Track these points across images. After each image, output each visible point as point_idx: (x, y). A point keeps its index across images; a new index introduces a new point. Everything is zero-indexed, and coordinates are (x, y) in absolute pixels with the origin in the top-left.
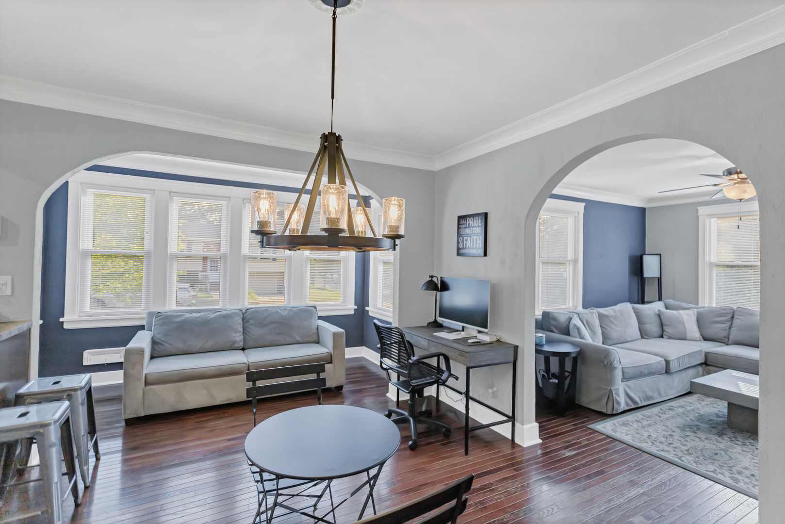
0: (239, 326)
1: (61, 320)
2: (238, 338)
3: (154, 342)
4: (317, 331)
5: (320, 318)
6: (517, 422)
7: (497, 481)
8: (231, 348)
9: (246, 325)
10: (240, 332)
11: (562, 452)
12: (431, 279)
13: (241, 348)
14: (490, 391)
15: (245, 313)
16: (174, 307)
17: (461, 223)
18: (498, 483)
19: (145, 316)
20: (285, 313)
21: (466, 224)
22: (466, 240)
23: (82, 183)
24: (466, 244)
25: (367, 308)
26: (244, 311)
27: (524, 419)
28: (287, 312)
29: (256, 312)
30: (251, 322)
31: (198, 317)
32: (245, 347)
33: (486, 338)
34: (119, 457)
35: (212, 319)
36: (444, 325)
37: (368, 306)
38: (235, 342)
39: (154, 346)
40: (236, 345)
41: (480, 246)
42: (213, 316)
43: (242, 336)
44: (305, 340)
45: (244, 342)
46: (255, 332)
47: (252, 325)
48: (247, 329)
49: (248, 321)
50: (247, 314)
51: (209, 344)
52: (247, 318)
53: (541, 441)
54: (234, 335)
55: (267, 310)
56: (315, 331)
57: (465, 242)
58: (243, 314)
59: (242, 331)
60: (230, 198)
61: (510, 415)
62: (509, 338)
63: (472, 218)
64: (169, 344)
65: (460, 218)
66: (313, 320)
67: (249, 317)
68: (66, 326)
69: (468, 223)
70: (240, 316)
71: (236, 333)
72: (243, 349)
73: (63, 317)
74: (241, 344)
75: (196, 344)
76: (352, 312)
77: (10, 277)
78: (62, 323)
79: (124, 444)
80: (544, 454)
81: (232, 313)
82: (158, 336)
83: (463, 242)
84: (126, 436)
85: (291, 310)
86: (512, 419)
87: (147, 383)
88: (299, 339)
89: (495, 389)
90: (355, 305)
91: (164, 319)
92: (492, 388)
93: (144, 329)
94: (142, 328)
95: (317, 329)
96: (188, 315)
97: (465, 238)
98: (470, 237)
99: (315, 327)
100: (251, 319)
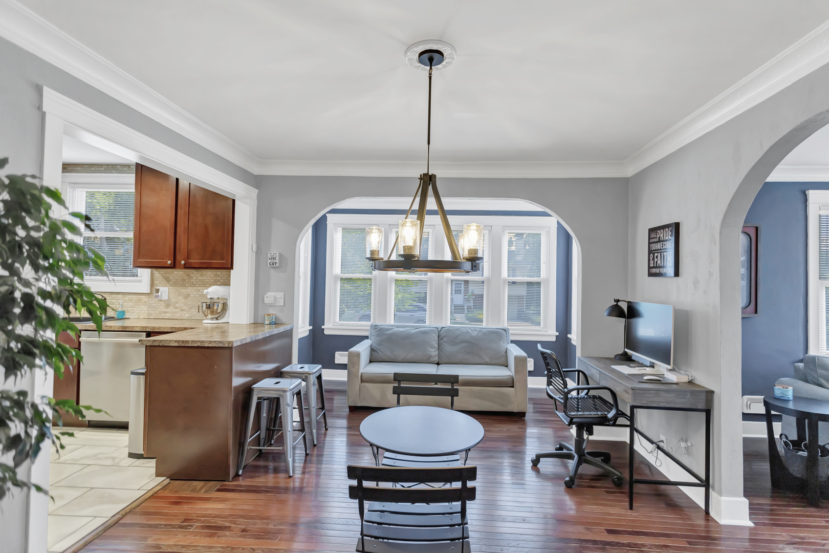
0: (435, 342)
1: (323, 327)
2: (434, 352)
3: (372, 350)
4: (505, 354)
5: (512, 342)
6: (713, 489)
7: (655, 545)
8: (427, 361)
9: (441, 341)
10: (435, 347)
11: (781, 546)
12: (616, 303)
13: (436, 362)
14: (683, 445)
15: (441, 331)
16: (392, 322)
17: (652, 236)
18: (653, 547)
19: (369, 328)
20: (475, 334)
21: (657, 238)
22: (657, 257)
23: (334, 224)
24: (657, 262)
25: (569, 336)
26: (439, 329)
27: (722, 488)
28: (476, 333)
29: (449, 330)
30: (445, 339)
31: (403, 331)
32: (440, 362)
33: (672, 377)
34: (345, 431)
35: (413, 334)
36: (633, 358)
37: (571, 334)
38: (431, 356)
39: (373, 353)
40: (432, 360)
41: (670, 265)
42: (414, 331)
43: (437, 352)
44: (494, 362)
45: (439, 357)
46: (449, 349)
47: (445, 342)
48: (442, 346)
49: (442, 339)
50: (442, 332)
51: (411, 355)
52: (442, 336)
53: (751, 524)
54: (431, 350)
55: (459, 329)
56: (503, 353)
57: (656, 260)
58: (439, 332)
59: (437, 347)
60: (434, 225)
61: (703, 477)
62: (705, 381)
63: (662, 230)
64: (382, 352)
65: (652, 231)
66: (502, 343)
67: (443, 335)
68: (326, 332)
69: (658, 236)
70: (436, 333)
71: (432, 348)
72: (438, 364)
73: (324, 325)
74: (436, 359)
75: (401, 354)
76: (554, 339)
77: (283, 293)
78: (323, 329)
79: (348, 423)
80: (751, 540)
81: (430, 330)
82: (374, 345)
83: (653, 259)
84: (349, 419)
85: (480, 331)
86: (706, 484)
87: (362, 381)
88: (488, 360)
89: (689, 444)
90: (557, 331)
91: (379, 331)
92: (686, 441)
93: (368, 339)
94: (367, 337)
95: (506, 352)
96: (396, 329)
97: (656, 254)
98: (661, 253)
99: (503, 350)
100: (444, 337)
